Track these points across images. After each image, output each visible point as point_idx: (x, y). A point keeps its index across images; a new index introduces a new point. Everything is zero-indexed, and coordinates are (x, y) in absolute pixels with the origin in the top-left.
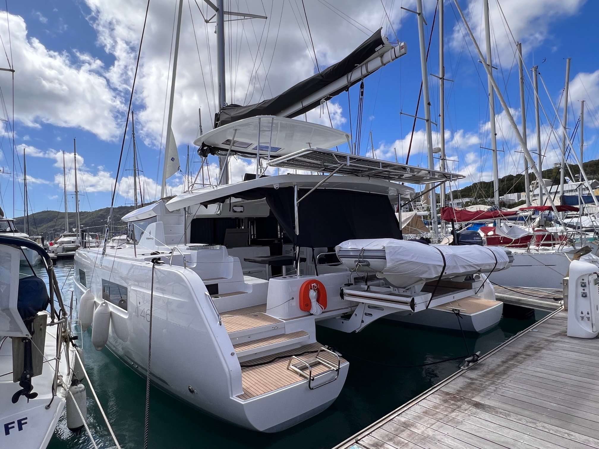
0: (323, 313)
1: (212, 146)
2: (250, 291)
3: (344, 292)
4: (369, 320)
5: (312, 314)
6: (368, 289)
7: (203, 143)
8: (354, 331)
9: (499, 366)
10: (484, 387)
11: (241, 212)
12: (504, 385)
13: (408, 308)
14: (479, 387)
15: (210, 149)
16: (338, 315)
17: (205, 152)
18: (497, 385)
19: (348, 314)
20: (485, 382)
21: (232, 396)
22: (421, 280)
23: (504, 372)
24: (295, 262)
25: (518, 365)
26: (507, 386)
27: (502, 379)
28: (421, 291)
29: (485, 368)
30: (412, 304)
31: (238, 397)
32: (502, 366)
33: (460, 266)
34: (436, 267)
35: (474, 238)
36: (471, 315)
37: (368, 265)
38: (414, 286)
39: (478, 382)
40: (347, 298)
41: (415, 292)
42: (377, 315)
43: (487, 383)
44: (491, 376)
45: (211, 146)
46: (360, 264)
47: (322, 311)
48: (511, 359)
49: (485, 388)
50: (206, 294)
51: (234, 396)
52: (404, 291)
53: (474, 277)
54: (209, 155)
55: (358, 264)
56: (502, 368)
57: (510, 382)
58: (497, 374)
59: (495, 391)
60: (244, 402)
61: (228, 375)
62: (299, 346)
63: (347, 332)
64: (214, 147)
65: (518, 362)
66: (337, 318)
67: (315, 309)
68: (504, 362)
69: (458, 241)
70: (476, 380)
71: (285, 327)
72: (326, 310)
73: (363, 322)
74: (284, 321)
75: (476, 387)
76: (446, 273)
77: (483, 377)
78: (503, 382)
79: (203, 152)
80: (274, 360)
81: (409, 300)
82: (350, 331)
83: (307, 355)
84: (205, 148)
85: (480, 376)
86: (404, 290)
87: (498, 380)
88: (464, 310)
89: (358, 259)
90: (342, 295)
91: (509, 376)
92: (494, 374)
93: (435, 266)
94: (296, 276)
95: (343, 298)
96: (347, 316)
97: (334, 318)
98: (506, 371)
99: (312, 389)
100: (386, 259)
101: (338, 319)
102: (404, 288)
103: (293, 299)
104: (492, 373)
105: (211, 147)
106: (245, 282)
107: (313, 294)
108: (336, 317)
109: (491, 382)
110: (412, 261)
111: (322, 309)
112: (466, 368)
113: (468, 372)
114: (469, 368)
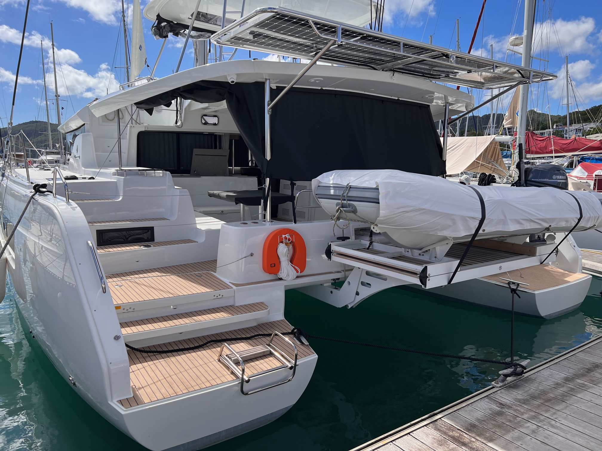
0: (298, 277)
1: (175, 22)
2: (201, 240)
3: (332, 249)
4: (366, 293)
5: (281, 279)
6: (369, 246)
7: (158, 16)
8: (346, 306)
9: (557, 385)
10: (519, 422)
11: (215, 124)
12: (553, 422)
14: (510, 421)
15: (171, 26)
17: (162, 30)
18: (541, 421)
19: (340, 280)
20: (522, 414)
21: (112, 401)
22: (445, 238)
23: (562, 399)
24: (262, 201)
25: (589, 388)
26: (558, 424)
27: (554, 411)
28: (444, 256)
29: (532, 388)
30: (424, 276)
31: (121, 402)
32: (563, 386)
33: (510, 219)
34: (466, 220)
35: (554, 177)
36: (536, 292)
37: (355, 211)
38: (435, 248)
39: (512, 411)
40: (334, 258)
41: (436, 257)
42: (377, 287)
43: (525, 416)
44: (537, 402)
45: (172, 22)
47: (295, 274)
48: (583, 375)
49: (519, 425)
50: (88, 244)
51: (115, 401)
52: (420, 254)
53: (545, 238)
54: (170, 35)
55: (339, 209)
56: (561, 390)
57: (565, 418)
58: (549, 400)
59: (534, 432)
60: (125, 411)
61: (105, 369)
62: (254, 324)
63: (338, 307)
64: (178, 24)
65: (592, 382)
66: (325, 285)
67: (285, 270)
68: (568, 380)
70: (509, 407)
71: (234, 296)
72: (304, 273)
73: (357, 294)
74: (234, 287)
75: (504, 421)
76: (484, 230)
77: (524, 403)
78: (555, 416)
79: (160, 30)
82: (340, 305)
84: (163, 24)
85: (519, 400)
86: (420, 252)
87: (547, 411)
88: (525, 286)
89: (340, 201)
90: (329, 253)
91: (567, 407)
92: (543, 399)
93: (464, 219)
94: (264, 223)
95: (329, 257)
96: (338, 284)
98: (566, 396)
99: (247, 394)
100: (379, 203)
102: (421, 249)
103: (252, 255)
104: (540, 398)
106: (198, 227)
107: (283, 250)
108: (324, 284)
109: (533, 414)
111: (297, 272)
112: (501, 384)
113: (501, 392)
114: (505, 385)
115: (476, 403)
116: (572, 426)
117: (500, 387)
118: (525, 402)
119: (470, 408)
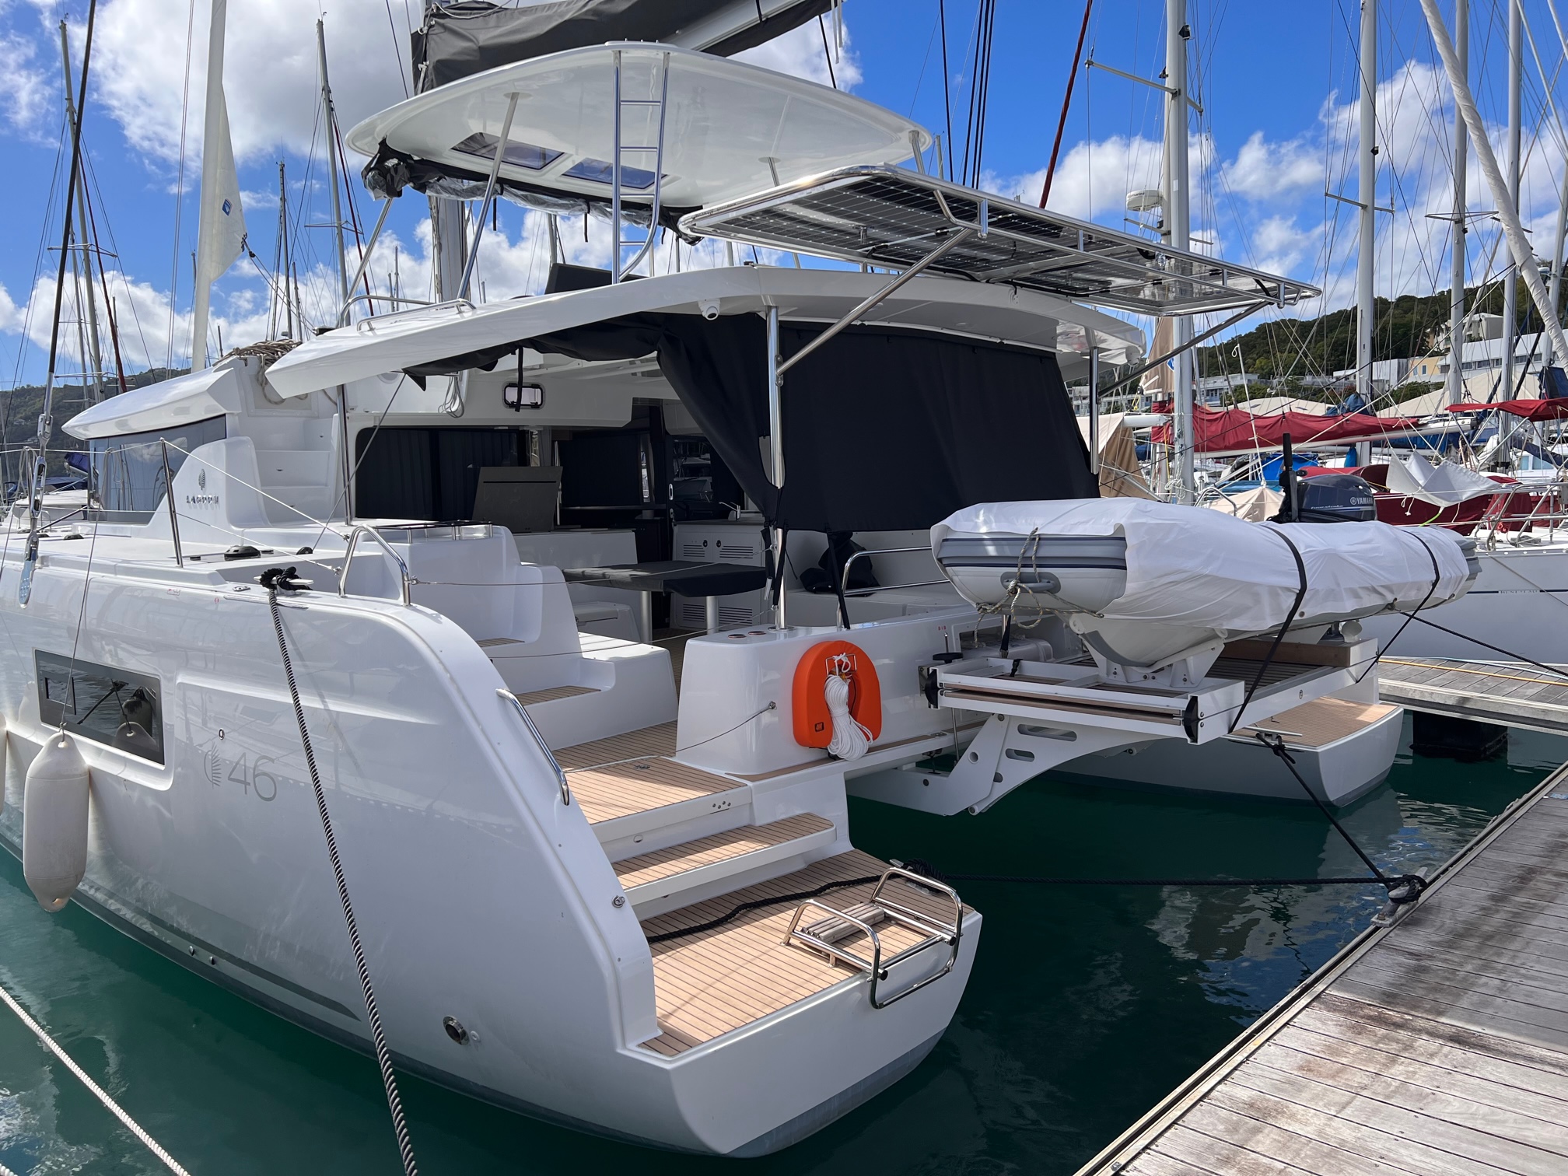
0: (871, 750)
1: (416, 158)
2: (608, 685)
3: (939, 681)
4: (1019, 773)
5: (835, 758)
6: (1014, 670)
7: (383, 143)
8: (966, 813)
9: (1486, 911)
10: (1465, 979)
11: (535, 406)
12: (1523, 971)
13: (1177, 731)
14: (1448, 979)
15: (409, 167)
16: (908, 761)
17: (392, 177)
18: (1500, 972)
19: (943, 753)
20: (1461, 965)
21: (624, 1046)
22: (1213, 636)
23: (1509, 932)
24: (769, 582)
25: (1544, 908)
26: (1532, 973)
27: (1511, 953)
28: (1206, 676)
29: (1446, 920)
30: (1191, 719)
31: (646, 1045)
32: (1497, 911)
33: (1345, 589)
34: (1278, 595)
35: (1353, 500)
36: (1319, 750)
37: (1054, 588)
38: (1185, 660)
39: (1440, 964)
40: (946, 701)
41: (1185, 680)
42: (1049, 756)
43: (1469, 968)
44: (1472, 943)
45: (410, 157)
46: (1024, 585)
47: (867, 745)
48: (1518, 890)
49: (1465, 986)
50: (502, 697)
51: (632, 1046)
52: (1145, 677)
53: (1340, 628)
54: (408, 189)
55: (1016, 585)
56: (1498, 919)
57: (1538, 962)
58: (1490, 937)
59: (1500, 990)
60: (670, 1062)
61: (607, 973)
62: (800, 866)
63: (943, 814)
64: (422, 161)
65: (1541, 897)
66: (905, 768)
67: (846, 738)
68: (1498, 899)
69: (1300, 510)
70: (1431, 957)
71: (751, 803)
72: (882, 739)
73: (998, 778)
74: (750, 784)
75: (1437, 980)
76: (1302, 614)
77: (1450, 947)
78: (1518, 962)
79: (385, 178)
80: (733, 914)
81: (1181, 704)
82: (952, 811)
83: (836, 895)
84: (392, 162)
85: (1438, 944)
86: (1148, 671)
87: (1499, 955)
88: (1295, 739)
89: (1015, 570)
90: (931, 690)
91: (1528, 943)
92: (1478, 937)
93: (1273, 591)
94: (772, 631)
95: (933, 700)
96: (941, 762)
97: (896, 768)
98: (1515, 927)
99: (881, 1006)
100: (1125, 568)
101: (906, 771)
102: (1149, 665)
103: (772, 706)
104: (1472, 935)
105: (412, 158)
106: (585, 655)
107: (837, 689)
108: (901, 766)
109: (1480, 962)
110: (1207, 576)
111: (868, 739)
112: (1389, 921)
113: (1397, 935)
114: (1396, 921)
115: (1367, 957)
116: (1558, 972)
117: (1391, 925)
118: (1450, 945)
119: (1360, 968)
